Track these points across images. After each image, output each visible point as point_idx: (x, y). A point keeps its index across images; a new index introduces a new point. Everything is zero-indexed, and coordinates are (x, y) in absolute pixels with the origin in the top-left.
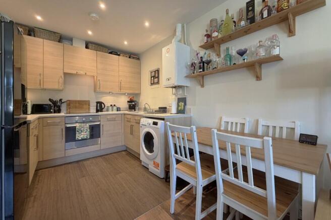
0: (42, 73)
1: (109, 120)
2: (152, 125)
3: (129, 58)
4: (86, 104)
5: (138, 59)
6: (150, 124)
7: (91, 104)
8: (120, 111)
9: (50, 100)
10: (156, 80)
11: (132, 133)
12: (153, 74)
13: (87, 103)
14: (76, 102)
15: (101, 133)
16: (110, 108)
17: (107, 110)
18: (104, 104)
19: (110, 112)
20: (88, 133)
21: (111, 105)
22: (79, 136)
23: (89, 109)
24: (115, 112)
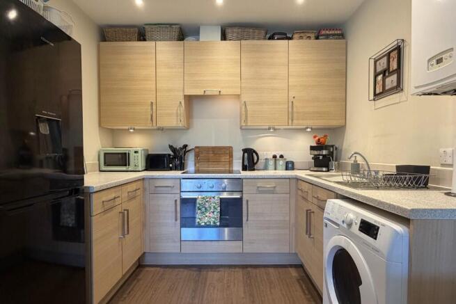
0: (154, 101)
1: (261, 191)
2: (355, 228)
3: (317, 38)
4: (225, 154)
5: (342, 36)
6: (350, 225)
7: (234, 154)
8: (293, 169)
9: (171, 147)
10: (391, 81)
11: (308, 232)
12: (382, 65)
13: (228, 151)
14: (208, 149)
15: (244, 219)
16: (271, 163)
17: (266, 168)
18: (257, 154)
19: (271, 172)
20: (217, 215)
21: (275, 157)
22: (201, 218)
23: (231, 163)
24: (282, 172)
